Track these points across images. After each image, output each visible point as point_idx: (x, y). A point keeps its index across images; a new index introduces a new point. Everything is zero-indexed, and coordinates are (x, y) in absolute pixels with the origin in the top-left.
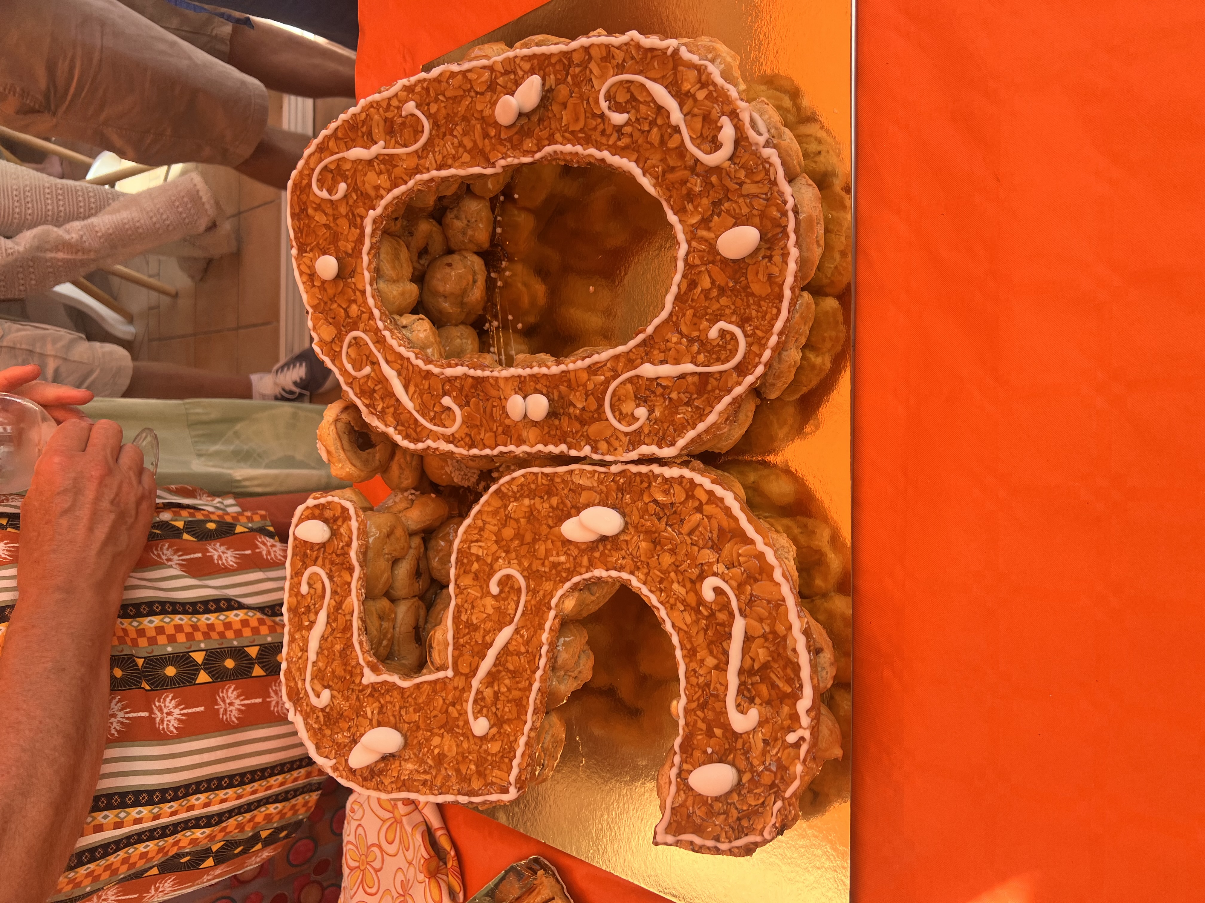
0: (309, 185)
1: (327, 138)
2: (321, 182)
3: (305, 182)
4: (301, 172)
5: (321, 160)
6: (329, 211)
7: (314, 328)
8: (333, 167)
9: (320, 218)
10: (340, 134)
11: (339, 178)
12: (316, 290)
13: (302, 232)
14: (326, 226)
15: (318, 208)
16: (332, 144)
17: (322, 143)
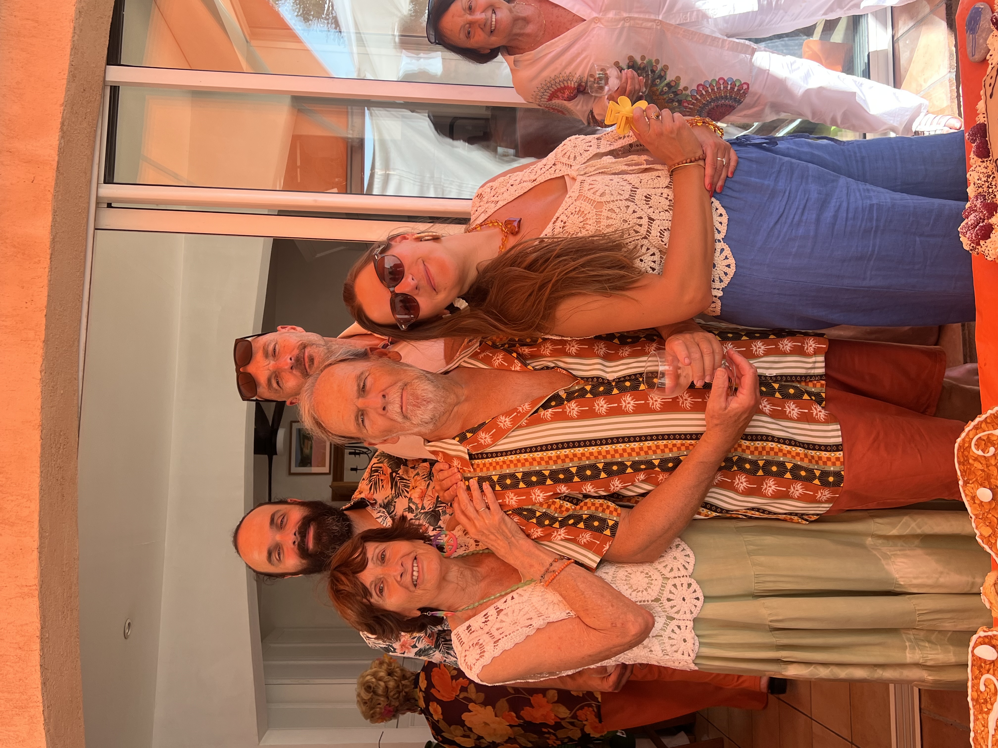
0: (970, 447)
1: (981, 422)
2: (977, 446)
3: (966, 445)
4: (964, 440)
5: (977, 434)
6: (984, 462)
7: (977, 528)
8: (985, 438)
9: (977, 465)
10: (988, 421)
11: (989, 444)
12: (977, 505)
13: (966, 472)
14: (983, 471)
15: (976, 459)
16: (983, 425)
17: (978, 424)
